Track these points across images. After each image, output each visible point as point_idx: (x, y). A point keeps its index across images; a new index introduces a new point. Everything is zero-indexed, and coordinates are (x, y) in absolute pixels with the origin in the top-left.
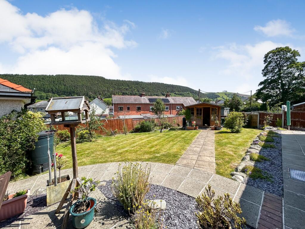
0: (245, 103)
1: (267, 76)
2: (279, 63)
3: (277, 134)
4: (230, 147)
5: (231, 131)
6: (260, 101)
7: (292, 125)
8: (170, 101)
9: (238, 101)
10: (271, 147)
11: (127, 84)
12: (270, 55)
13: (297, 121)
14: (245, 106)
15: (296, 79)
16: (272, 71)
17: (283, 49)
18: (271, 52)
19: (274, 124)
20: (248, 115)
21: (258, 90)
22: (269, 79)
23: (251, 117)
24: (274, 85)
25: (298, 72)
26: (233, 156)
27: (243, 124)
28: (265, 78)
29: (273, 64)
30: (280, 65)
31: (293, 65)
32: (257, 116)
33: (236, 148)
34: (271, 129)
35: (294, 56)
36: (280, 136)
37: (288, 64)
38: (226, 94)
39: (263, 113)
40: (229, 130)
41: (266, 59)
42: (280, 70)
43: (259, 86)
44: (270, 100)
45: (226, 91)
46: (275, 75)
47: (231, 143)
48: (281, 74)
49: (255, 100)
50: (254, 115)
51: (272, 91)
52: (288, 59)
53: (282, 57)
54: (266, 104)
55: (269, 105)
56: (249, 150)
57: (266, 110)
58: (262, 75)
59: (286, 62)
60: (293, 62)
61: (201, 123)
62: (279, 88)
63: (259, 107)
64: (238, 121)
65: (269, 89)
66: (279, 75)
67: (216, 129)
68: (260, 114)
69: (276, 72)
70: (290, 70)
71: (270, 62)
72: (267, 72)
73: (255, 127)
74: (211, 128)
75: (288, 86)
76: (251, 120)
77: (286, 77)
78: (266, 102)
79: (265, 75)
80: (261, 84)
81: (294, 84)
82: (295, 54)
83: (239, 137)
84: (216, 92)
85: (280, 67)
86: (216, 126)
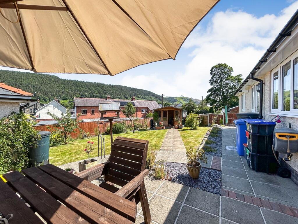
0: (198, 107)
1: (213, 85)
2: (221, 76)
3: (220, 129)
4: (192, 138)
5: (190, 129)
6: (209, 105)
7: (229, 123)
8: (135, 104)
9: (193, 105)
10: (217, 136)
11: (86, 86)
12: (214, 69)
13: (231, 120)
14: (198, 109)
15: (231, 88)
16: (216, 82)
17: (223, 65)
18: (215, 67)
19: (218, 122)
20: (201, 116)
21: (207, 96)
22: (214, 88)
23: (203, 118)
24: (217, 92)
25: (233, 83)
26: (195, 143)
27: (198, 123)
28: (212, 87)
29: (216, 76)
30: (221, 77)
31: (229, 78)
32: (207, 116)
33: (196, 139)
34: (216, 126)
35: (230, 71)
36: (221, 130)
37: (226, 77)
38: (183, 98)
39: (211, 115)
40: (189, 128)
41: (212, 72)
42: (221, 81)
43: (207, 93)
44: (215, 104)
45: (183, 96)
46: (218, 85)
47: (192, 136)
48: (222, 84)
49: (205, 104)
50: (205, 116)
51: (217, 97)
52: (226, 73)
53: (222, 71)
54: (213, 108)
55: (215, 108)
56: (204, 139)
57: (213, 112)
58: (209, 84)
59: (225, 75)
60: (229, 76)
61: (167, 123)
62: (221, 95)
63: (208, 110)
64: (195, 121)
65: (214, 96)
66: (221, 85)
67: (178, 128)
68: (209, 115)
69: (218, 82)
70: (227, 81)
71: (215, 74)
72: (213, 82)
73: (206, 126)
74: (175, 127)
75: (227, 94)
76: (203, 120)
77: (225, 87)
78: (213, 106)
79: (211, 84)
80: (209, 91)
81: (230, 92)
82: (230, 69)
83: (196, 132)
84: (174, 97)
85: (221, 79)
86: (179, 125)
